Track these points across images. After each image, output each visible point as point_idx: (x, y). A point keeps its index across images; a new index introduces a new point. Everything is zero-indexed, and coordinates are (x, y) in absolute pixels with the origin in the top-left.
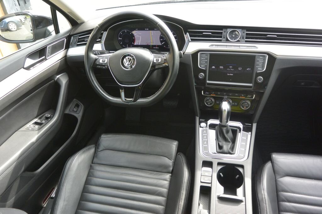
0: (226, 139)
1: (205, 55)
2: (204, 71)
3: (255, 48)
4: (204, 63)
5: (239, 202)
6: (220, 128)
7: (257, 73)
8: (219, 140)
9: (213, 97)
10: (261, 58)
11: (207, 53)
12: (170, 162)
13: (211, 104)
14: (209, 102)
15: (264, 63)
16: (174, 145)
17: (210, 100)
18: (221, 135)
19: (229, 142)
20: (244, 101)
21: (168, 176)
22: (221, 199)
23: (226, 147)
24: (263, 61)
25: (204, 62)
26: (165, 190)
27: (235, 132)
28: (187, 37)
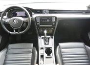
0: (46, 41)
2: (39, 23)
5: (51, 57)
6: (45, 38)
7: (53, 22)
11: (39, 18)
14: (41, 31)
15: (54, 19)
16: (32, 45)
21: (31, 54)
22: (46, 57)
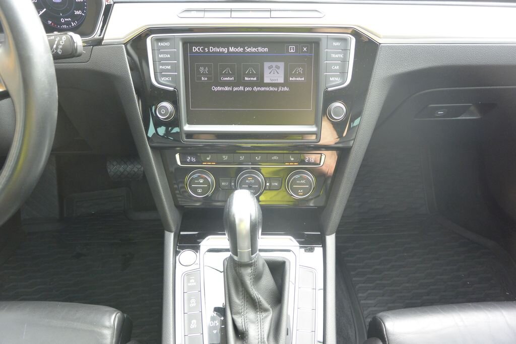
1: (167, 44)
4: (167, 70)
6: (236, 270)
7: (327, 93)
8: (234, 311)
10: (337, 47)
11: (174, 38)
15: (344, 61)
17: (201, 181)
18: (240, 289)
19: (266, 310)
23: (256, 332)
24: (341, 56)
25: (169, 67)
27: (278, 270)
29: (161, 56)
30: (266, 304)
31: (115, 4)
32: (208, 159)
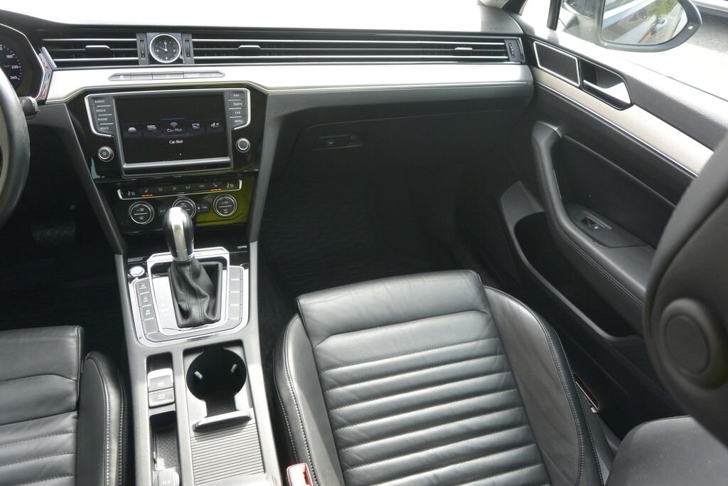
0: (195, 293)
1: (102, 101)
2: (111, 142)
3: (220, 75)
4: (104, 122)
5: (243, 421)
6: (177, 270)
7: (234, 132)
8: (179, 299)
9: (148, 200)
10: (237, 98)
11: (107, 96)
12: (68, 385)
13: (146, 218)
14: (140, 213)
15: (244, 107)
16: (72, 338)
17: (142, 210)
18: (183, 284)
19: (204, 296)
20: (221, 199)
21: (68, 421)
22: (202, 430)
23: (197, 311)
24: (241, 104)
25: (106, 119)
26: (66, 458)
27: (213, 271)
28: (44, 58)
29: (98, 111)
30: (204, 292)
31: (54, 72)
32: (146, 191)
